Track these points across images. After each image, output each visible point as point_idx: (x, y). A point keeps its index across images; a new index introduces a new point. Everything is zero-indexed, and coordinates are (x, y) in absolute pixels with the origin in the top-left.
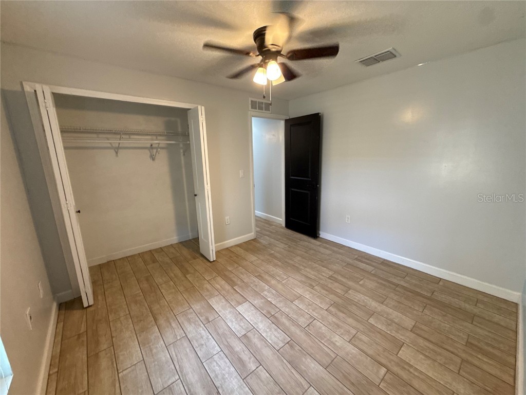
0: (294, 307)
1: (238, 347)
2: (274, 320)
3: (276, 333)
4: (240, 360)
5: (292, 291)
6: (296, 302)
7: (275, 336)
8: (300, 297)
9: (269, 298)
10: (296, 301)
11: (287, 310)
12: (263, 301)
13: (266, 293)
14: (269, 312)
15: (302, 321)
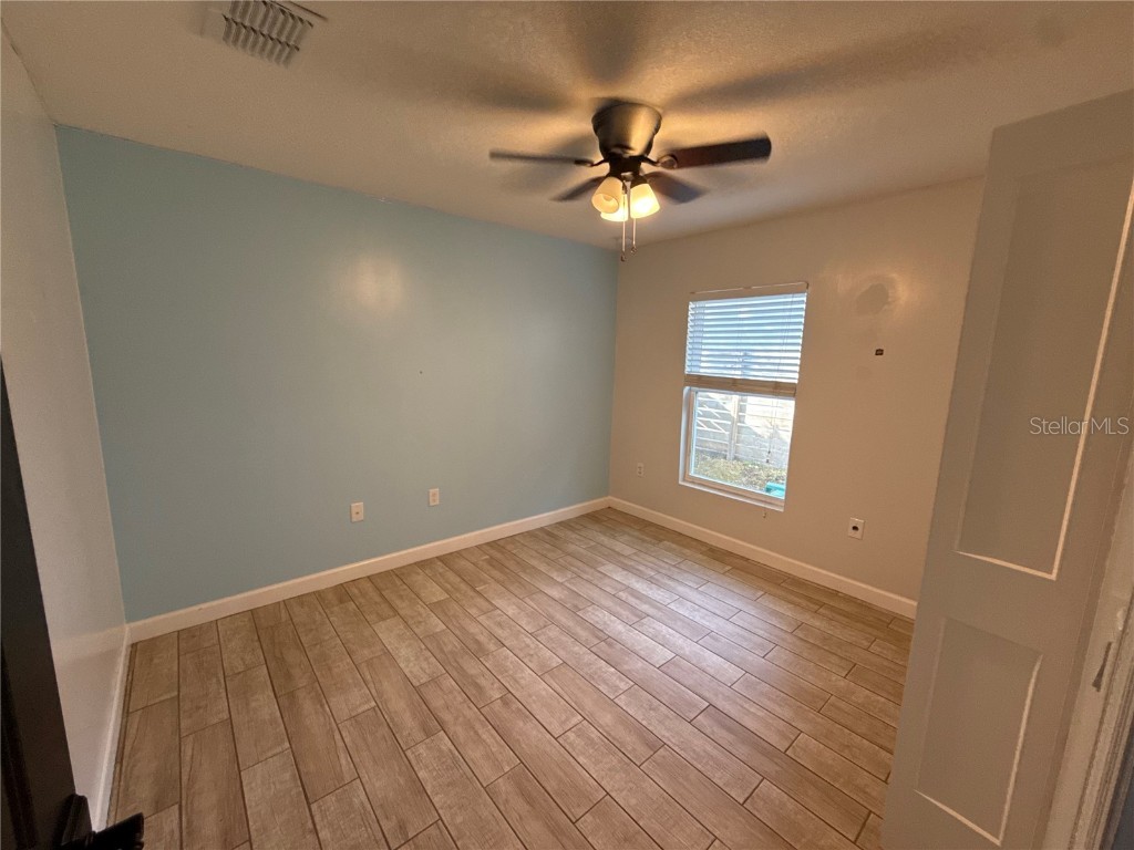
0: (562, 653)
1: (645, 608)
2: (601, 634)
3: (597, 619)
4: (637, 598)
5: (559, 690)
6: (556, 662)
7: (599, 617)
8: (545, 672)
9: (612, 674)
10: (554, 665)
11: (576, 649)
12: (626, 667)
13: (623, 686)
14: (610, 645)
15: (553, 632)
